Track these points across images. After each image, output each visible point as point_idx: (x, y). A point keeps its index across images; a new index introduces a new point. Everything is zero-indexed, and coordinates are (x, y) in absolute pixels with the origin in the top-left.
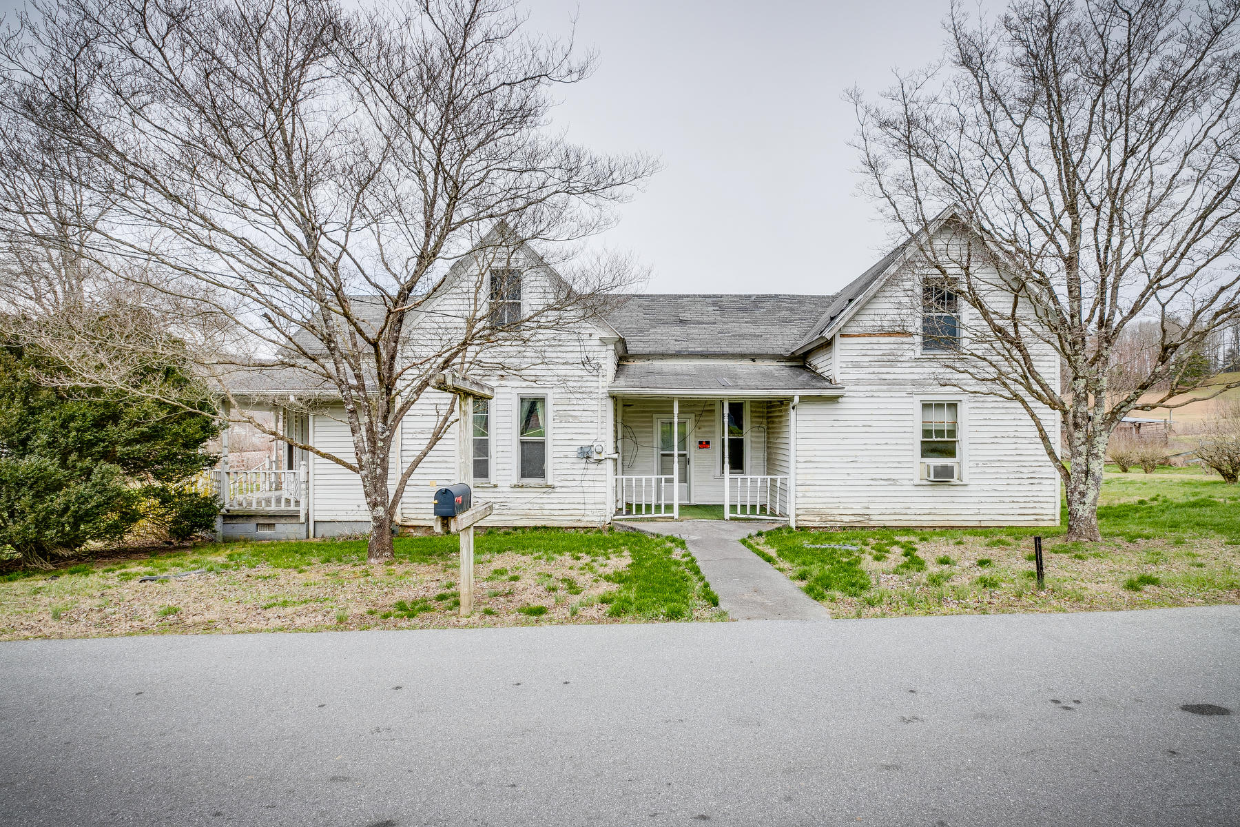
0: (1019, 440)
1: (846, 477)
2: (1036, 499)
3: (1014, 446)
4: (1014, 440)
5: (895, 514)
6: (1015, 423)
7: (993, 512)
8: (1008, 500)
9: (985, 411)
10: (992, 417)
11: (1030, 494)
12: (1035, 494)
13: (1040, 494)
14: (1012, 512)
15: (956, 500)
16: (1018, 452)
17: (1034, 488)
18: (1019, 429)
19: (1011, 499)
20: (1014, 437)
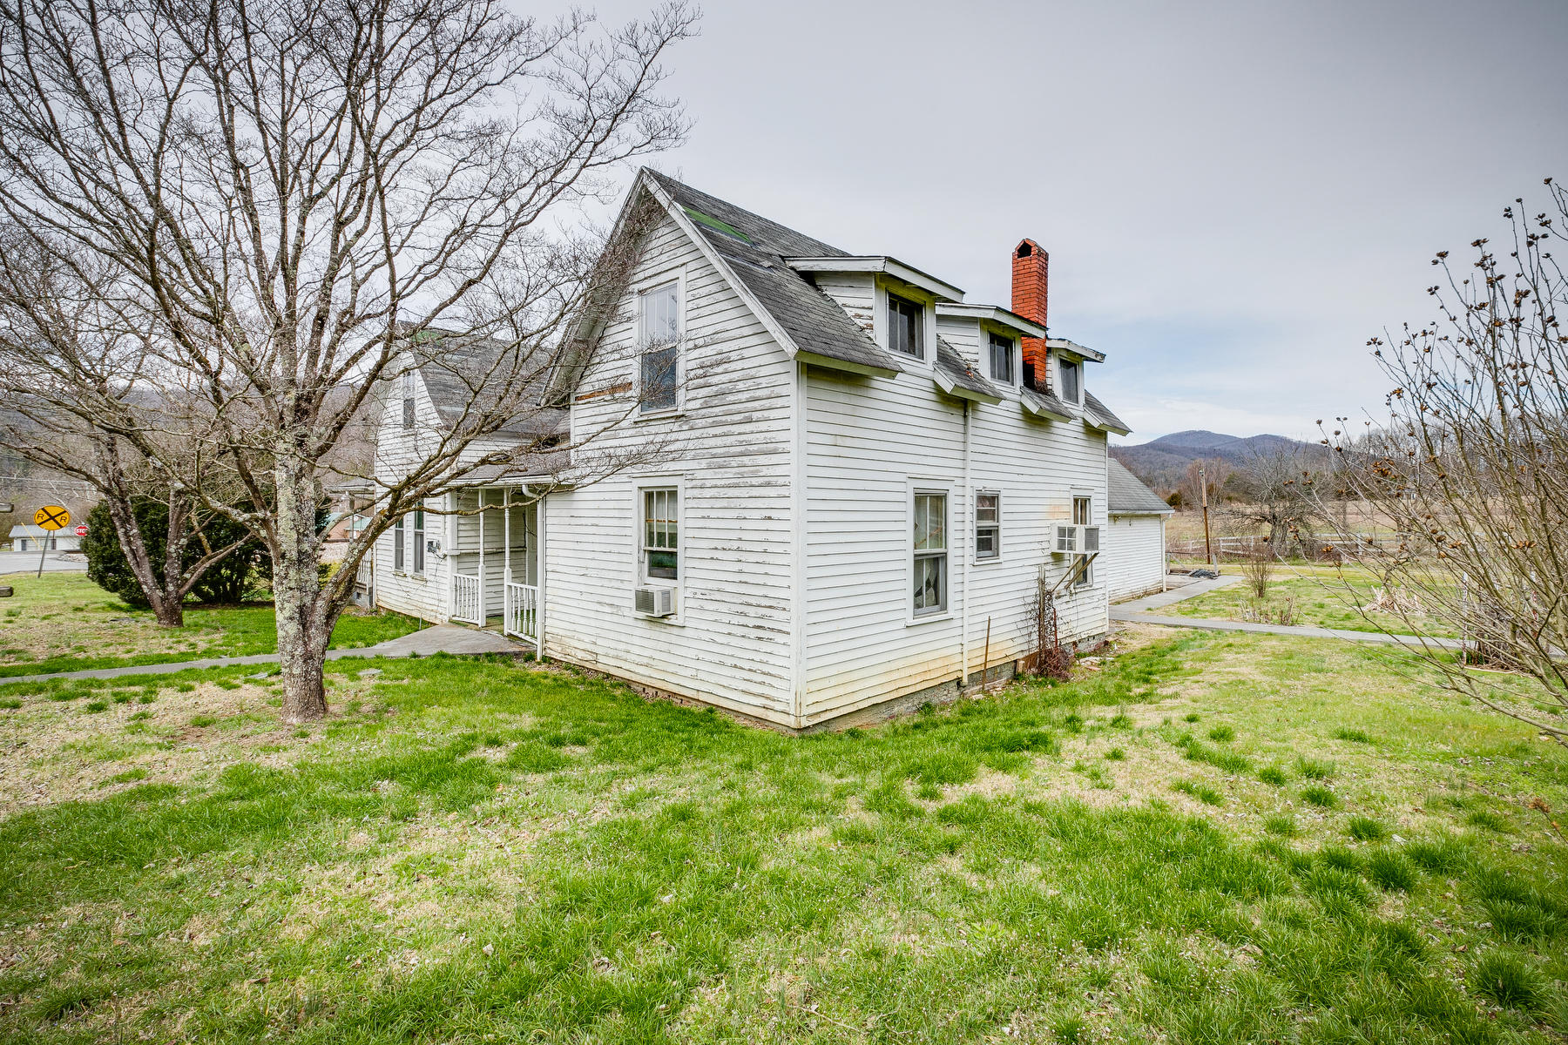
0: (744, 556)
1: (577, 596)
2: (766, 669)
3: (737, 567)
4: (737, 555)
5: (617, 658)
6: (737, 524)
7: (713, 679)
8: (730, 661)
9: (704, 504)
10: (713, 514)
11: (757, 657)
12: (765, 658)
13: (772, 660)
14: (734, 684)
15: (674, 649)
16: (744, 578)
17: (765, 646)
18: (745, 536)
19: (735, 662)
20: (738, 550)
